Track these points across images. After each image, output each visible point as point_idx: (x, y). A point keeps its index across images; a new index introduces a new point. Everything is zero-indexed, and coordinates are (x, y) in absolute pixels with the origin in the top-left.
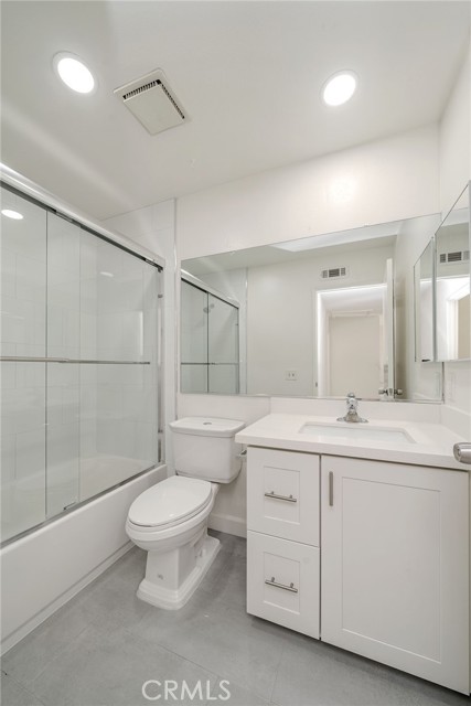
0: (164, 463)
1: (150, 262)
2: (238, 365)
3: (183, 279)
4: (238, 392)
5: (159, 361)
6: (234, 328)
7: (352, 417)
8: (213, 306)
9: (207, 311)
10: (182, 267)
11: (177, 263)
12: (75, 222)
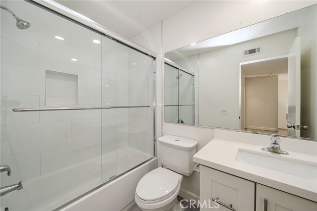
0: (156, 157)
1: (149, 56)
2: (194, 105)
3: (165, 63)
4: (193, 124)
5: (154, 104)
6: (192, 86)
7: (275, 150)
8: (181, 76)
9: (178, 78)
10: (165, 57)
11: (162, 55)
12: (114, 39)
